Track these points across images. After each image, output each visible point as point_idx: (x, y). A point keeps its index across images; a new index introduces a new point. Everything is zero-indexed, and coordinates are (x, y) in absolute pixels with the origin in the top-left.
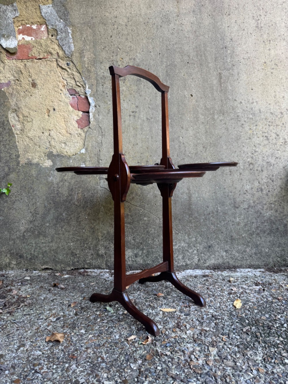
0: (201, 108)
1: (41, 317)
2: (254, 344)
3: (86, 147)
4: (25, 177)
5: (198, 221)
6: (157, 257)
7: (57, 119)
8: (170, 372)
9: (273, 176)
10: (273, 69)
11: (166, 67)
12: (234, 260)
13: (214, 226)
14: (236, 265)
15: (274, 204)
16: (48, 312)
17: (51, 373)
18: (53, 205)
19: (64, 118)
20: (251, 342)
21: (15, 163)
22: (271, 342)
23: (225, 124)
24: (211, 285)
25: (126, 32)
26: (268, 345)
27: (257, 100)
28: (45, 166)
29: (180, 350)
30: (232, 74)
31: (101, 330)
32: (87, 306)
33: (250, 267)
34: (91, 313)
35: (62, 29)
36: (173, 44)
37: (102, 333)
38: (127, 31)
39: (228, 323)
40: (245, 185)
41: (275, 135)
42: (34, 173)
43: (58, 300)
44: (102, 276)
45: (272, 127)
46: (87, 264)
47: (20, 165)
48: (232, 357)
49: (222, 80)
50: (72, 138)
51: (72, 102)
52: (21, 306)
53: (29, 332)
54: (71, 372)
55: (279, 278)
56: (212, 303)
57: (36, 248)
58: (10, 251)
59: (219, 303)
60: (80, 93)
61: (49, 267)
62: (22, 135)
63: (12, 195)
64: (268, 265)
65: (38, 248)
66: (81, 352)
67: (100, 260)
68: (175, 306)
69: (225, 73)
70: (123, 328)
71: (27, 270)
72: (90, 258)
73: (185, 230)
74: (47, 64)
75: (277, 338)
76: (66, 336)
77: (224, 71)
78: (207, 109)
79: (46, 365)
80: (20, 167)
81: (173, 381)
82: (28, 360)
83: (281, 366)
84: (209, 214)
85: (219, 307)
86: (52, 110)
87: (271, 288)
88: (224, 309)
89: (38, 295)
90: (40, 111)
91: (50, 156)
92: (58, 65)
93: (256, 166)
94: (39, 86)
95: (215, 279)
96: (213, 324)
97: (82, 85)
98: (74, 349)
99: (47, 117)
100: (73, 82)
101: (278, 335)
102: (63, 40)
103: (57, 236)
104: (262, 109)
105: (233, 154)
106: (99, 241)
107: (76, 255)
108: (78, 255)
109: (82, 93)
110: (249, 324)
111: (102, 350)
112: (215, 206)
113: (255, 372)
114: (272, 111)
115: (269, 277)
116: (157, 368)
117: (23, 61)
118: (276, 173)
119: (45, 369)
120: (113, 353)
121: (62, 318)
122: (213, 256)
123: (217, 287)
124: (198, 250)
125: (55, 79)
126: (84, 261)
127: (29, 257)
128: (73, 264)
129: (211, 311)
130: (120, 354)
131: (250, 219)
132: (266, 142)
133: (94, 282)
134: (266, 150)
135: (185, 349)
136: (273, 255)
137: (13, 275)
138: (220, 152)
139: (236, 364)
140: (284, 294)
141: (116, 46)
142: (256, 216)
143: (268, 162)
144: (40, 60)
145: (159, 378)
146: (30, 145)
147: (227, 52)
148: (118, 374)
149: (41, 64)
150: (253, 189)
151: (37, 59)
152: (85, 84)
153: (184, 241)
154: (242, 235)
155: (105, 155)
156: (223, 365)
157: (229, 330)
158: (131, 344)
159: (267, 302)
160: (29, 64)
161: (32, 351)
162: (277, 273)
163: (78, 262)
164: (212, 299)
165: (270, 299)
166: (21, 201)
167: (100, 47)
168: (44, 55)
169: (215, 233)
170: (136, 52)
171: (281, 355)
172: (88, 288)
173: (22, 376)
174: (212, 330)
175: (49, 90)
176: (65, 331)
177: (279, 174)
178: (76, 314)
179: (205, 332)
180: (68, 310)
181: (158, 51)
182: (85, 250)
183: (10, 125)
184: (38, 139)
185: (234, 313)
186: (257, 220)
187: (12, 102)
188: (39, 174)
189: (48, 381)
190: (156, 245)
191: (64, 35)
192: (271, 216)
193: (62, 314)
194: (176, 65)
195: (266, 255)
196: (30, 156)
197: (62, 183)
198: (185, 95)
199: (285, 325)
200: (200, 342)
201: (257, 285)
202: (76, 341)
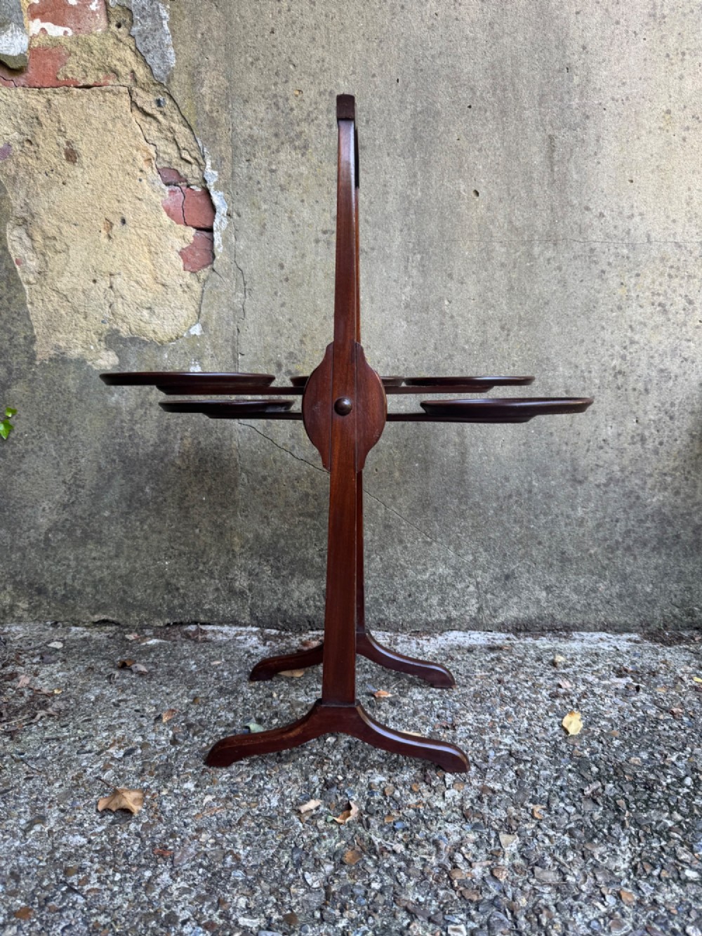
0: (501, 227)
1: (88, 748)
2: (610, 829)
3: (203, 319)
4: (50, 393)
5: (480, 515)
6: (377, 600)
7: (132, 246)
8: (403, 896)
9: (672, 405)
10: (688, 128)
11: (413, 116)
12: (567, 611)
13: (521, 527)
14: (572, 623)
15: (671, 475)
16: (105, 734)
17: (109, 892)
18: (119, 466)
19: (149, 245)
20: (604, 823)
21: (23, 357)
22: (651, 825)
23: (560, 269)
24: (507, 672)
25: (310, 21)
26: (645, 832)
27: (643, 209)
28: (100, 366)
29: (427, 840)
30: (583, 140)
31: (234, 784)
32: (201, 720)
33: (605, 628)
34: (211, 738)
35: (143, 8)
36: (433, 56)
37: (237, 792)
38: (315, 18)
39: (548, 772)
40: (602, 426)
41: (683, 301)
42: (71, 383)
43: (130, 703)
44: (240, 642)
45: (677, 280)
46: (205, 612)
47: (38, 363)
48: (555, 859)
49: (555, 155)
50: (169, 296)
51: (169, 202)
52: (38, 717)
53: (57, 785)
54: (158, 891)
55: (676, 658)
56: (510, 721)
57: (78, 572)
58: (12, 577)
59: (527, 719)
60: (191, 181)
61: (110, 618)
62: (42, 286)
63: (16, 438)
64: (649, 625)
65: (84, 571)
66: (183, 841)
67: (236, 603)
68: (419, 725)
69: (564, 136)
70: (290, 779)
71: (55, 624)
72: (211, 597)
73: (449, 536)
74: (105, 101)
75: (667, 814)
76: (148, 797)
77: (562, 131)
78: (513, 229)
79: (97, 871)
80: (37, 367)
81: (408, 921)
82: (51, 858)
83: (674, 886)
84: (510, 496)
85: (527, 731)
86: (117, 224)
87: (655, 685)
88: (540, 736)
89: (81, 689)
90: (86, 224)
91: (113, 340)
92: (133, 103)
93: (632, 379)
94: (84, 159)
95: (520, 658)
96: (512, 774)
97: (195, 159)
98: (167, 833)
99: (106, 241)
100: (172, 150)
101: (669, 805)
102: (147, 37)
103: (130, 542)
104: (653, 234)
105: (575, 348)
106: (234, 556)
107: (178, 589)
108: (181, 591)
109: (195, 181)
110: (599, 777)
111: (236, 836)
112: (525, 477)
113: (610, 900)
114: (679, 239)
115: (651, 655)
116: (369, 884)
117: (42, 90)
118: (680, 396)
119: (94, 883)
120: (263, 845)
121: (139, 751)
122: (515, 600)
123: (522, 677)
124: (478, 583)
125: (125, 142)
126: (198, 605)
127: (61, 592)
128: (171, 612)
129: (507, 740)
130: (281, 846)
131: (610, 510)
132: (659, 319)
133: (220, 657)
134: (660, 338)
135: (441, 838)
136: (663, 601)
137: (21, 635)
138: (543, 341)
139: (564, 880)
140: (687, 699)
141: (284, 56)
142: (626, 502)
143: (662, 371)
144: (88, 91)
145: (375, 911)
146: (63, 312)
147: (571, 80)
148: (273, 898)
149: (89, 100)
150: (621, 438)
151: (80, 87)
152: (203, 157)
153: (445, 561)
154: (588, 550)
155: (251, 342)
156: (533, 881)
157: (550, 791)
158: (307, 822)
159: (644, 720)
160: (59, 99)
161: (64, 835)
162: (670, 646)
163: (181, 606)
164: (511, 709)
165: (652, 712)
166: (39, 453)
167: (242, 60)
168: (98, 77)
169: (521, 543)
170: (337, 75)
171: (676, 858)
172: (206, 673)
173: (36, 900)
174: (508, 789)
175: (112, 169)
176: (145, 784)
177: (689, 401)
178: (174, 742)
179: (490, 794)
180: (154, 731)
181: (394, 73)
182: (199, 578)
183: (11, 258)
184: (82, 297)
185: (563, 747)
186: (628, 514)
187: (16, 200)
188: (84, 387)
189: (100, 915)
190: (376, 570)
191: (149, 22)
192: (664, 505)
193: (140, 739)
194: (438, 113)
195: (646, 600)
196: (61, 339)
197: (141, 412)
198: (459, 192)
199: (688, 781)
200: (478, 821)
201: (620, 675)
202: (172, 811)
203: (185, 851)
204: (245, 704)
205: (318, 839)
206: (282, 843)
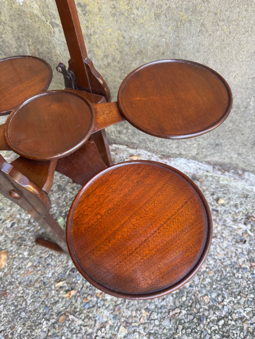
16: (9, 208)
31: (41, 258)
37: (40, 263)
66: (13, 288)
76: (11, 257)
98: (10, 281)
101: (201, 337)
111: (30, 291)
121: (16, 225)
135: (99, 319)
157: (156, 306)
158: (57, 291)
176: (12, 248)
178: (29, 222)
199: (222, 322)
200: (118, 313)
201: (245, 224)
202: (15, 269)
203: (11, 295)
204: (64, 201)
205: (56, 302)
206: (43, 301)
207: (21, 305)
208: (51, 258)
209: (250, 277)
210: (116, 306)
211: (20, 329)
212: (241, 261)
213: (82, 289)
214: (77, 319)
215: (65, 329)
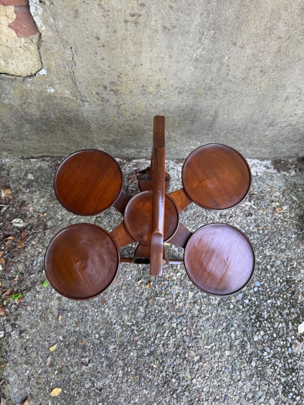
57: (24, 146)
71: (22, 158)
84: (234, 130)
89: (53, 212)
103: (43, 140)
106: (95, 143)
111: (122, 293)
113: (210, 315)
119: (91, 312)
135: (174, 293)
139: (201, 308)
155: (84, 77)
156: (194, 309)
186: (290, 133)
195: (280, 153)
197: (26, 105)
203: (110, 300)
205: (143, 293)
206: (133, 296)
207: (120, 304)
208: (125, 267)
209: (258, 236)
210: (181, 281)
211: (126, 317)
212: (251, 228)
213: (155, 279)
214: (161, 298)
215: (156, 306)
